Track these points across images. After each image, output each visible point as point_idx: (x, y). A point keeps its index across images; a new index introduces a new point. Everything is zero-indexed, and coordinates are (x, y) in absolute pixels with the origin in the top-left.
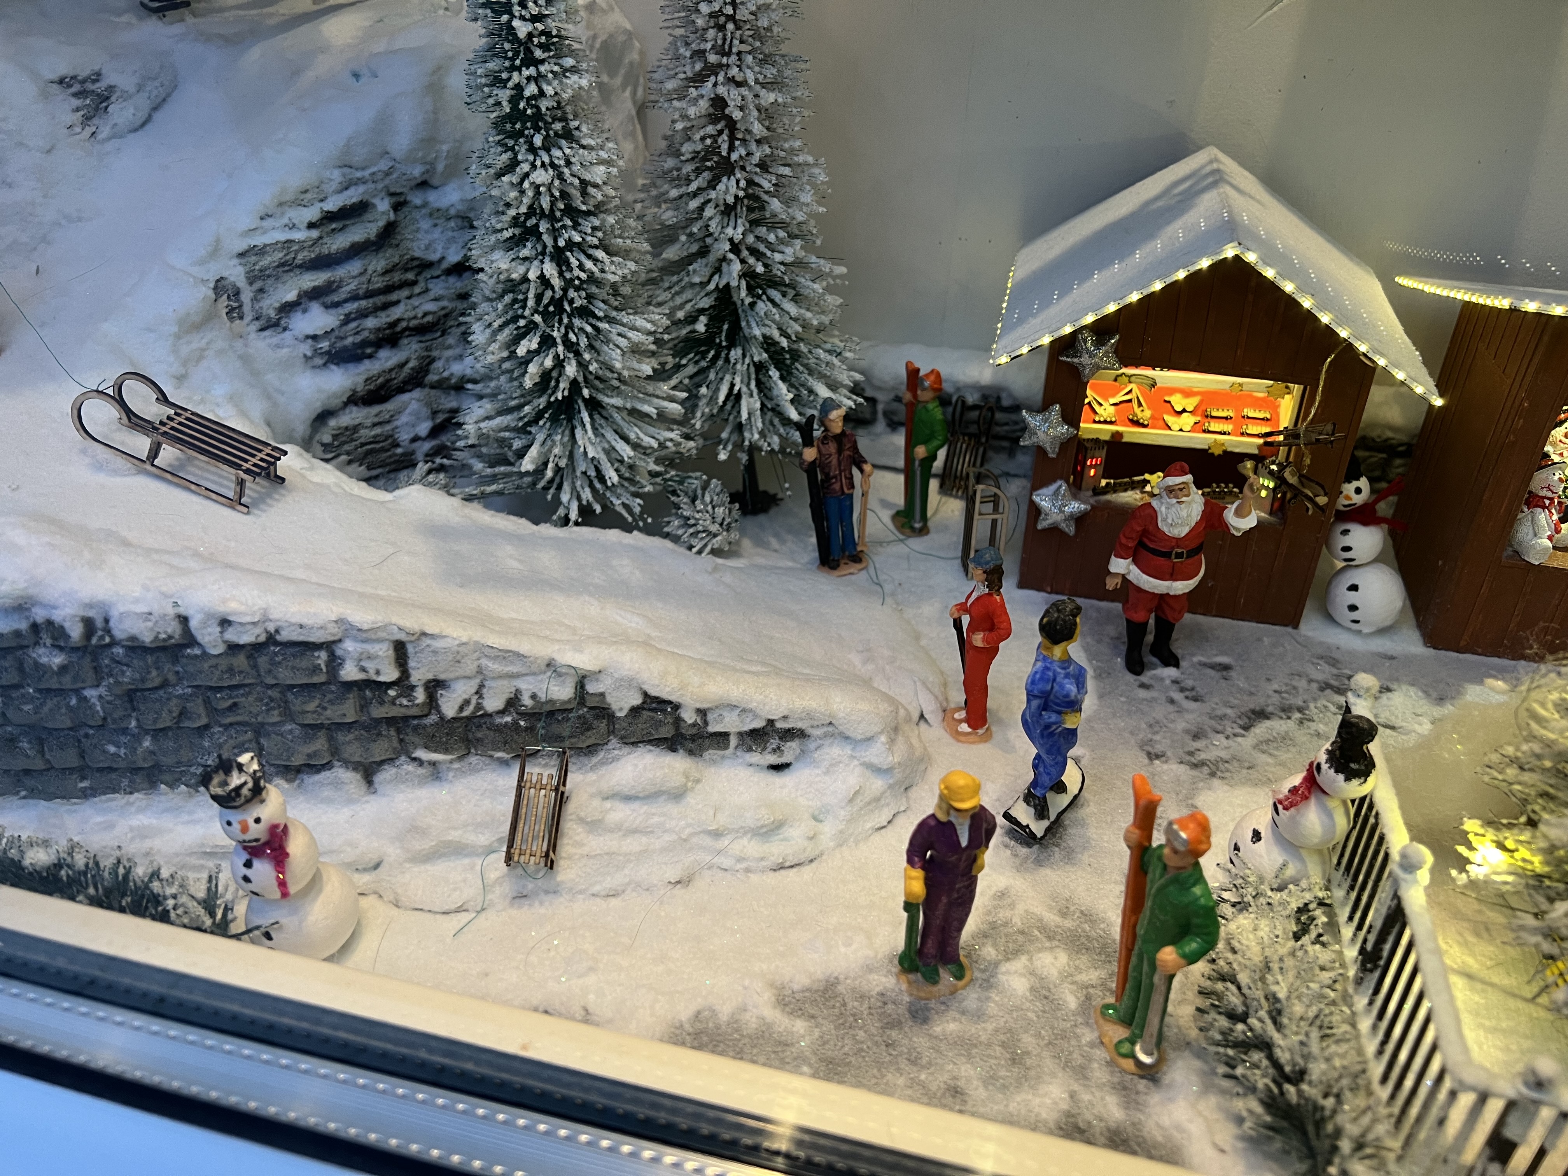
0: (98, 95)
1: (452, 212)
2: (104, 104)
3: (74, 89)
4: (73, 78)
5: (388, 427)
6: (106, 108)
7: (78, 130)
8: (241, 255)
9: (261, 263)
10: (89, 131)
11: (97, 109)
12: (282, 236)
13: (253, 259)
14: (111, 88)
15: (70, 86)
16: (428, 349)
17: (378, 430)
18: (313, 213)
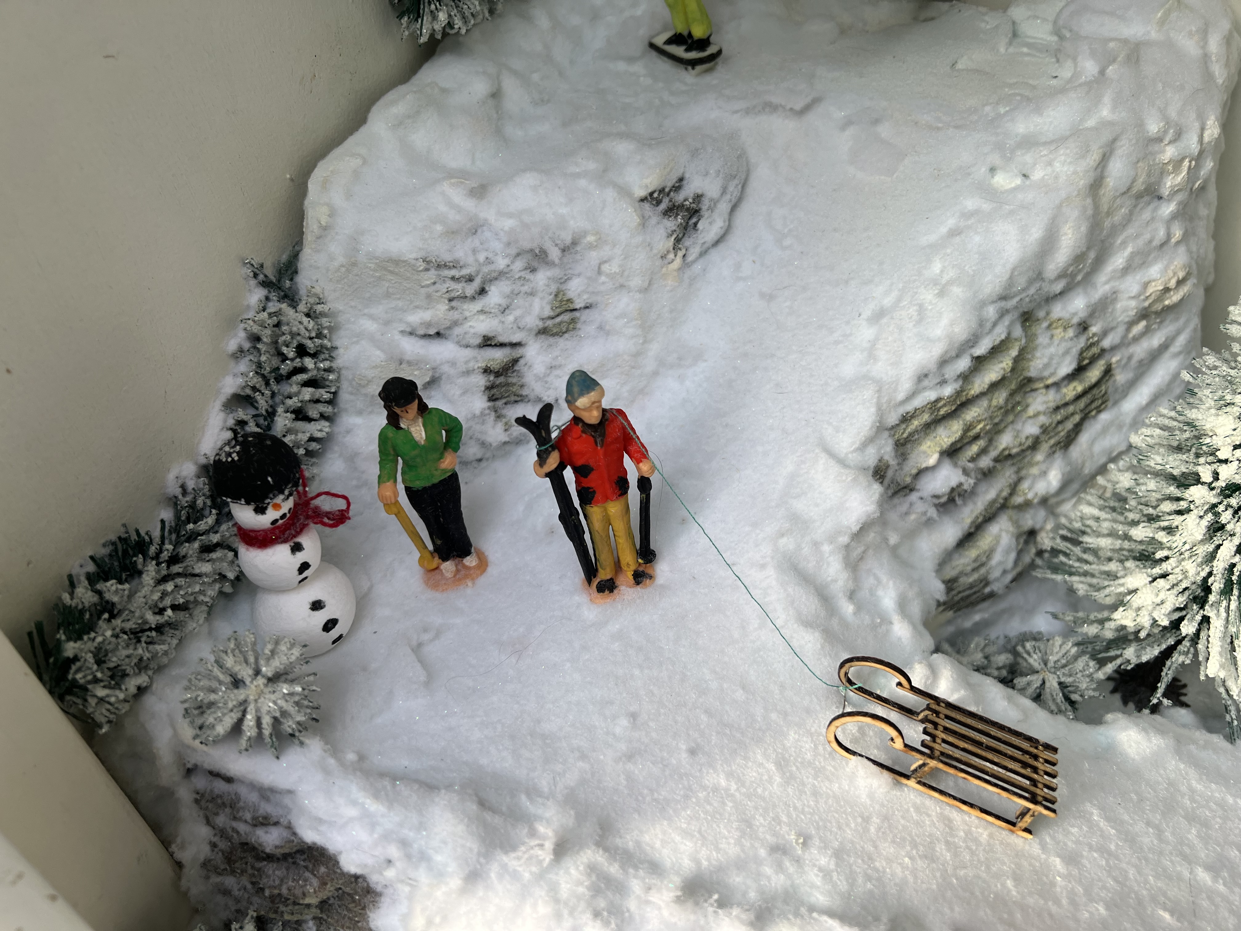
0: (688, 210)
1: (1075, 320)
2: (694, 220)
3: (663, 206)
4: (662, 191)
5: (983, 571)
6: (695, 224)
7: (671, 256)
8: (893, 428)
9: (909, 430)
10: (680, 254)
11: (685, 228)
12: (932, 395)
13: (904, 426)
14: (698, 198)
15: (659, 202)
16: (1018, 472)
17: (975, 576)
18: (964, 364)
